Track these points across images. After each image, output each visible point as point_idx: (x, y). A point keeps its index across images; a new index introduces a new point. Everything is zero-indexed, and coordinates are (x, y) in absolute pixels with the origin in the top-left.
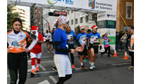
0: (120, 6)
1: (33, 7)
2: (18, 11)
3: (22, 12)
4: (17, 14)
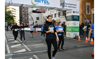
0: (82, 6)
1: (21, 7)
4: (10, 12)
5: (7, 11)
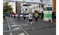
4: (10, 6)
5: (9, 5)
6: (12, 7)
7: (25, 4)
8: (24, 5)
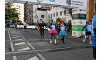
1: (26, 4)
2: (15, 7)
3: (18, 7)
4: (14, 9)
5: (12, 8)
6: (18, 12)
7: (40, 7)
8: (39, 9)
